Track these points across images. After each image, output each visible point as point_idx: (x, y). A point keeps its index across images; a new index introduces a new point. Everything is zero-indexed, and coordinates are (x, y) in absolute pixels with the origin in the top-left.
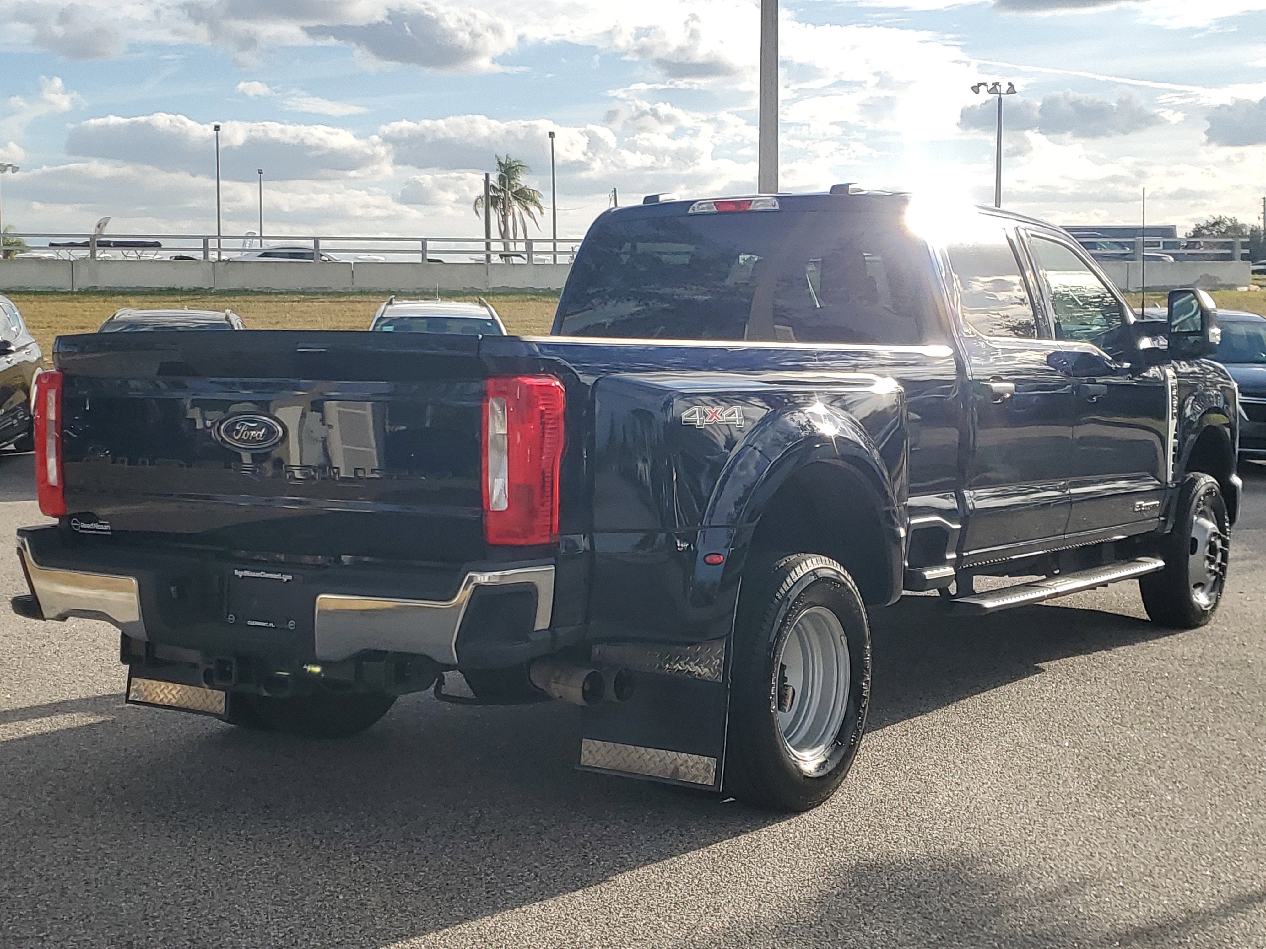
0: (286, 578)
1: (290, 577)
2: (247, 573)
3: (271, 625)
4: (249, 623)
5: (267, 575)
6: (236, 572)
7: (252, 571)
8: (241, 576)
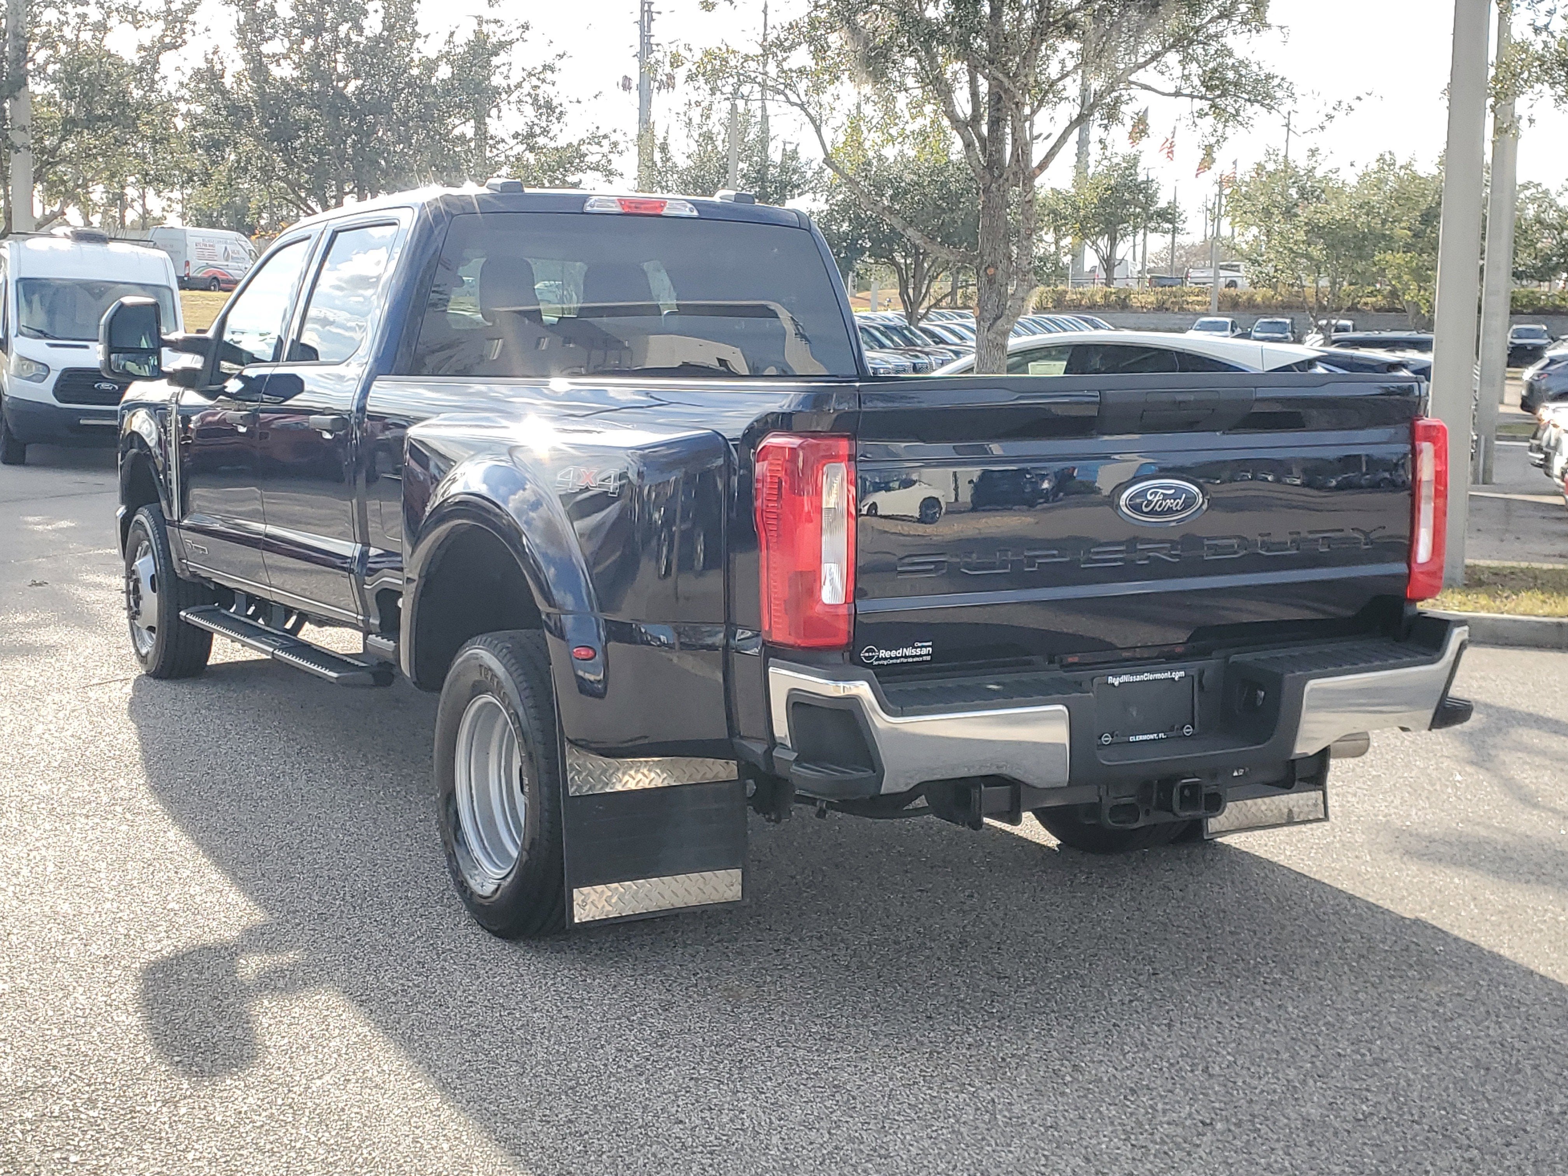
0: (1177, 675)
1: (1182, 673)
2: (1125, 678)
3: (1161, 735)
4: (1132, 739)
5: (1151, 677)
6: (1111, 680)
7: (1131, 674)
8: (1116, 684)
